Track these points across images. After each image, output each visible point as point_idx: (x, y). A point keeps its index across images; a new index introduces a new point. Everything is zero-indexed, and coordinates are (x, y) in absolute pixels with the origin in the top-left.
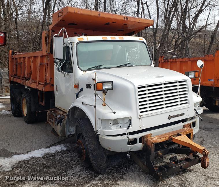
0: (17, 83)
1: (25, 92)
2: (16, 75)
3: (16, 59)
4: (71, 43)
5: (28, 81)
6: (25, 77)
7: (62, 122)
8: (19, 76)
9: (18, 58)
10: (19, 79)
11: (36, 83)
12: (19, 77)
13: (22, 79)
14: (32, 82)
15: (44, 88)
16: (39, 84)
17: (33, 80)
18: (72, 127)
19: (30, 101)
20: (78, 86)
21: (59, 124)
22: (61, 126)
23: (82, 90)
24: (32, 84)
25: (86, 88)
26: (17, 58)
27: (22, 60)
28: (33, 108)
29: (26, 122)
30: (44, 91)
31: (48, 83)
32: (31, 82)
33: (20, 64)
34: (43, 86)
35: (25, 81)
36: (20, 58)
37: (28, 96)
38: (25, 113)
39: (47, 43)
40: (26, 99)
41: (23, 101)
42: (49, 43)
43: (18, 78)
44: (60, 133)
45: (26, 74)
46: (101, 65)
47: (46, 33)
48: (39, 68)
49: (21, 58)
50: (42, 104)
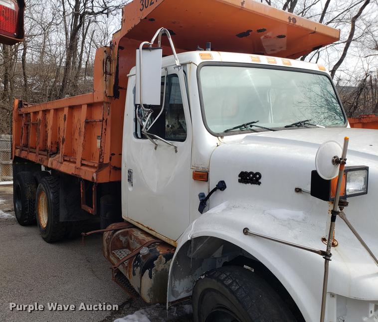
0: (29, 161)
1: (44, 180)
2: (26, 146)
3: (27, 114)
4: (182, 65)
5: (54, 158)
6: (45, 150)
7: (153, 266)
8: (32, 148)
9: (32, 114)
10: (33, 154)
11: (75, 163)
12: (33, 150)
13: (40, 154)
14: (65, 160)
15: (97, 175)
16: (82, 165)
17: (66, 156)
18: (180, 280)
19: (57, 198)
20: (208, 174)
21: (147, 271)
22: (150, 277)
23: (222, 186)
24: (63, 165)
25: (240, 181)
26: (29, 113)
27: (40, 116)
28: (63, 215)
29: (45, 239)
30: (98, 182)
31: (106, 165)
32: (61, 160)
33: (36, 125)
34: (94, 170)
35: (46, 157)
36: (36, 113)
37: (50, 187)
38: (44, 220)
39: (106, 73)
40: (47, 194)
41: (39, 196)
42: (110, 74)
43: (30, 152)
44: (149, 295)
45: (49, 144)
46: (254, 122)
47: (105, 51)
48: (83, 130)
49: (38, 112)
50: (90, 210)
